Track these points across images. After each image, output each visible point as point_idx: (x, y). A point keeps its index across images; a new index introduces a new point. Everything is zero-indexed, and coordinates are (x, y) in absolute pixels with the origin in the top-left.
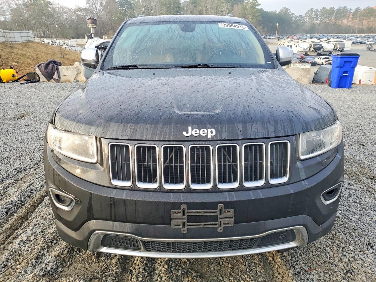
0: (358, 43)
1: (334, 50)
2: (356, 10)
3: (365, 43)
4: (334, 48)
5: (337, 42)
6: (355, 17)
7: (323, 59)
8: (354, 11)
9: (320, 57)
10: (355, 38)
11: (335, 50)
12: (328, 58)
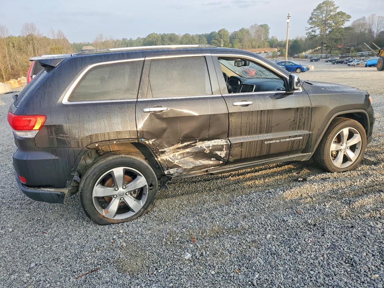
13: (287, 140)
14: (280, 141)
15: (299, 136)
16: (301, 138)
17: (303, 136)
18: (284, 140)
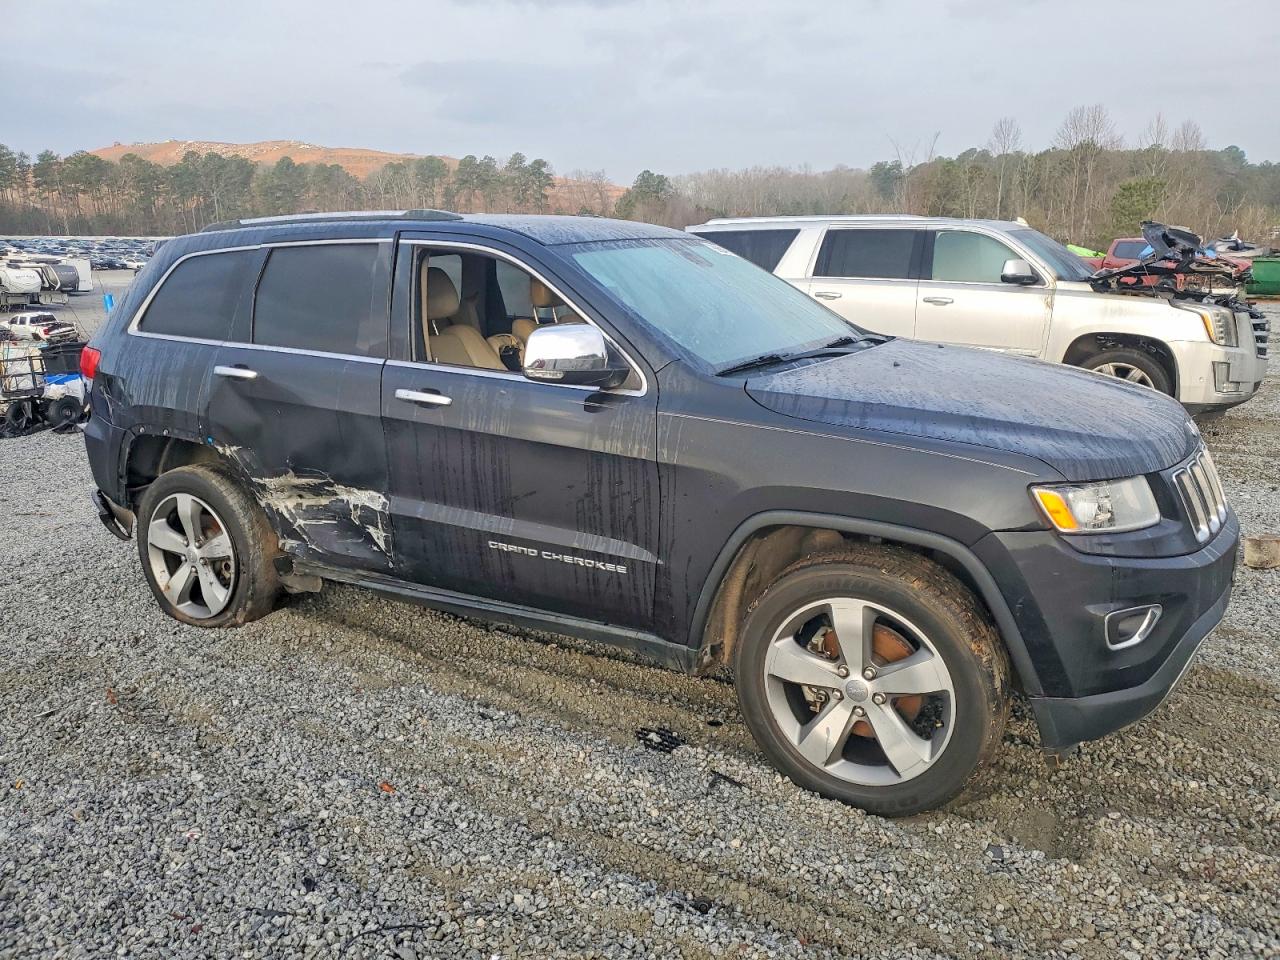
0: (102, 265)
1: (43, 289)
2: (42, 157)
3: (124, 267)
4: (43, 282)
5: (46, 262)
6: (45, 182)
7: (33, 321)
8: (34, 161)
9: (19, 316)
10: (83, 251)
11: (49, 289)
12: (51, 318)
13: (568, 559)
14: (540, 554)
15: (613, 559)
16: (622, 569)
17: (632, 564)
18: (555, 557)
